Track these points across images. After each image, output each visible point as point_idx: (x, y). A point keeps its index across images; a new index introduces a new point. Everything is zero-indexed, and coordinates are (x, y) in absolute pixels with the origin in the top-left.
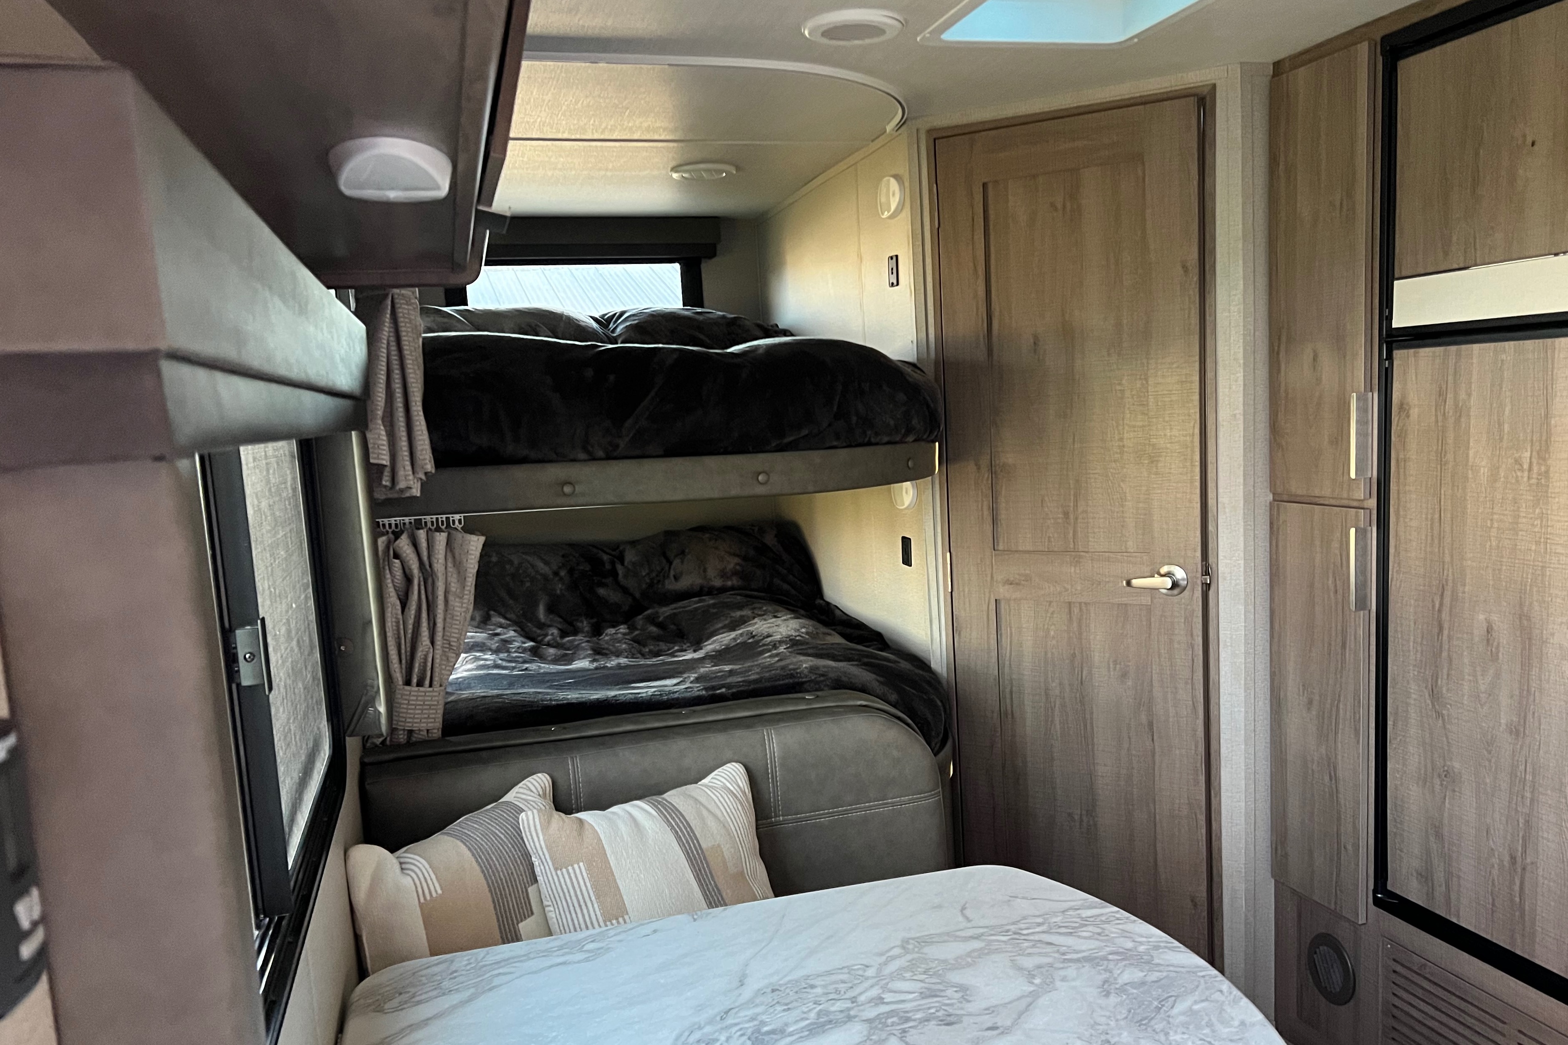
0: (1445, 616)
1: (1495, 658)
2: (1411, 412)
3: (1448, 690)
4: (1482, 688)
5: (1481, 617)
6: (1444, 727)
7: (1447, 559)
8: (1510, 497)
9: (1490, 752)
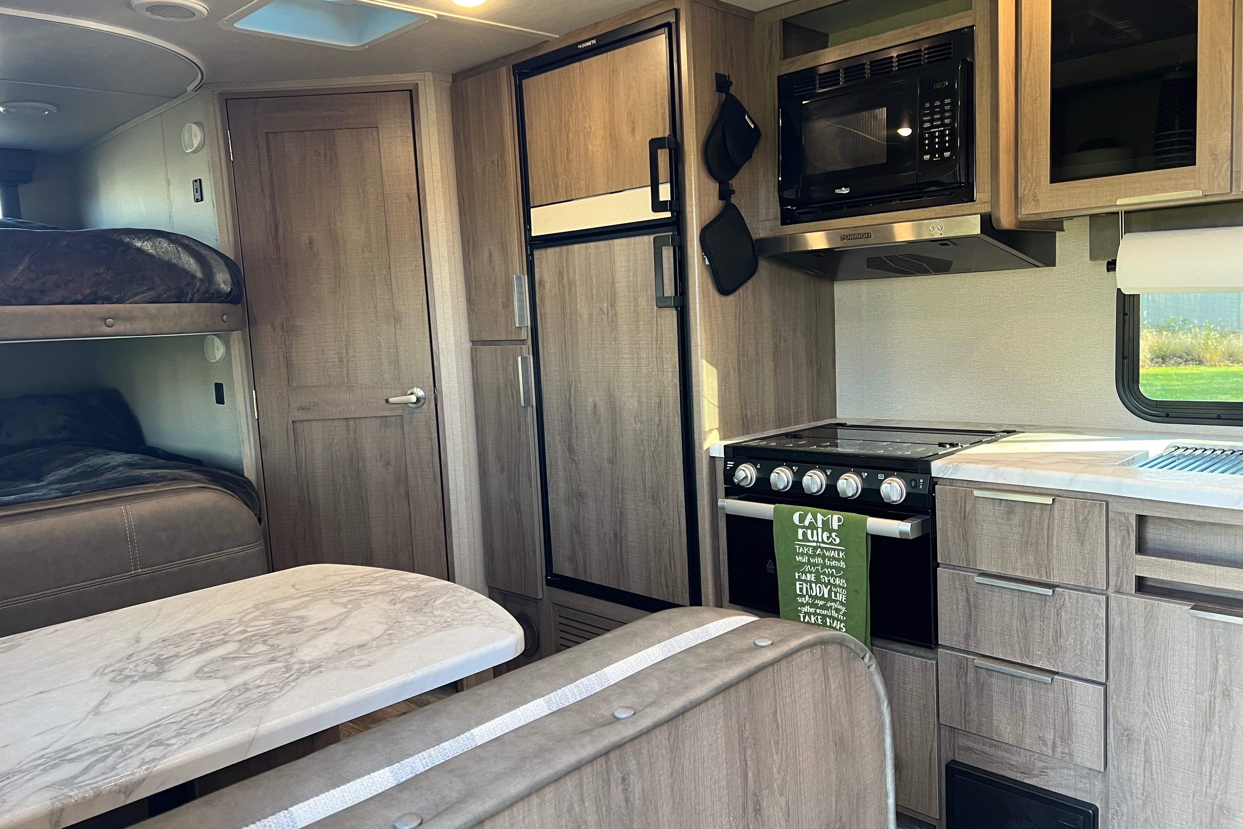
0: (572, 403)
1: (598, 421)
2: (546, 285)
3: (577, 445)
4: (594, 440)
5: (591, 400)
6: (577, 468)
7: (571, 369)
8: (599, 329)
9: (600, 476)
